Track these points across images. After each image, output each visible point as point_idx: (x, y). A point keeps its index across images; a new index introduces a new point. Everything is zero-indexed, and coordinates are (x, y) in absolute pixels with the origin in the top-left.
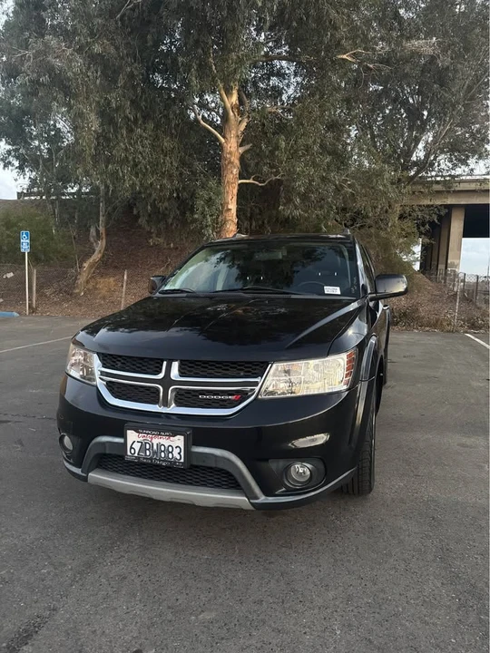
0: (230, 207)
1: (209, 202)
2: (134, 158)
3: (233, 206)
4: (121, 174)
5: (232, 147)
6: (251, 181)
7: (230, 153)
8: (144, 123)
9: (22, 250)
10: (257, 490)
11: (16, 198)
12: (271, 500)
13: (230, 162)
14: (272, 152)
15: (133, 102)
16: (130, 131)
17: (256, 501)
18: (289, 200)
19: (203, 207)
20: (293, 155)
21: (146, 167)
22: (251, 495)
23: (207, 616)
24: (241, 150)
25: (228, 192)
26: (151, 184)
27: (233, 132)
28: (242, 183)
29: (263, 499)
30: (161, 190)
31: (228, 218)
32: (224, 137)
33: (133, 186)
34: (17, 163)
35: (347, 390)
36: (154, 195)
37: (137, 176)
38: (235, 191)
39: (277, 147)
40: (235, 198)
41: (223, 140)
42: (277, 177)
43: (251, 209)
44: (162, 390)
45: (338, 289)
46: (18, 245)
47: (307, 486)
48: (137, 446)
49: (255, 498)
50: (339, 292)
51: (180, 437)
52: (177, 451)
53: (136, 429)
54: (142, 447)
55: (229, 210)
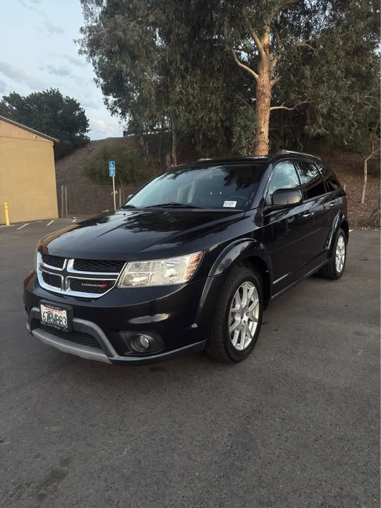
0: (262, 130)
1: (245, 128)
2: (187, 99)
3: (265, 129)
4: (178, 113)
5: (265, 80)
6: (282, 107)
7: (263, 86)
8: (193, 70)
9: (111, 175)
10: (113, 351)
11: (122, 136)
12: (122, 358)
13: (263, 94)
14: (299, 81)
15: (183, 55)
16: (183, 77)
17: (112, 358)
18: (314, 120)
19: (240, 132)
20: (318, 82)
21: (196, 105)
22: (109, 355)
23: (55, 428)
24: (272, 83)
25: (261, 119)
26: (202, 118)
27: (266, 68)
28: (273, 110)
29: (117, 357)
30: (209, 122)
31: (260, 140)
32: (257, 73)
33: (188, 121)
34: (120, 111)
35: (186, 283)
36: (204, 127)
37: (190, 113)
38: (267, 117)
39: (303, 76)
40: (267, 123)
41: (257, 76)
42: (305, 102)
43: (285, 129)
44: (63, 278)
45: (235, 202)
46: (108, 171)
47: (148, 351)
48: (46, 315)
49: (112, 356)
50: (234, 206)
51: (64, 311)
52: (64, 320)
53: (44, 304)
54: (48, 316)
55: (262, 133)
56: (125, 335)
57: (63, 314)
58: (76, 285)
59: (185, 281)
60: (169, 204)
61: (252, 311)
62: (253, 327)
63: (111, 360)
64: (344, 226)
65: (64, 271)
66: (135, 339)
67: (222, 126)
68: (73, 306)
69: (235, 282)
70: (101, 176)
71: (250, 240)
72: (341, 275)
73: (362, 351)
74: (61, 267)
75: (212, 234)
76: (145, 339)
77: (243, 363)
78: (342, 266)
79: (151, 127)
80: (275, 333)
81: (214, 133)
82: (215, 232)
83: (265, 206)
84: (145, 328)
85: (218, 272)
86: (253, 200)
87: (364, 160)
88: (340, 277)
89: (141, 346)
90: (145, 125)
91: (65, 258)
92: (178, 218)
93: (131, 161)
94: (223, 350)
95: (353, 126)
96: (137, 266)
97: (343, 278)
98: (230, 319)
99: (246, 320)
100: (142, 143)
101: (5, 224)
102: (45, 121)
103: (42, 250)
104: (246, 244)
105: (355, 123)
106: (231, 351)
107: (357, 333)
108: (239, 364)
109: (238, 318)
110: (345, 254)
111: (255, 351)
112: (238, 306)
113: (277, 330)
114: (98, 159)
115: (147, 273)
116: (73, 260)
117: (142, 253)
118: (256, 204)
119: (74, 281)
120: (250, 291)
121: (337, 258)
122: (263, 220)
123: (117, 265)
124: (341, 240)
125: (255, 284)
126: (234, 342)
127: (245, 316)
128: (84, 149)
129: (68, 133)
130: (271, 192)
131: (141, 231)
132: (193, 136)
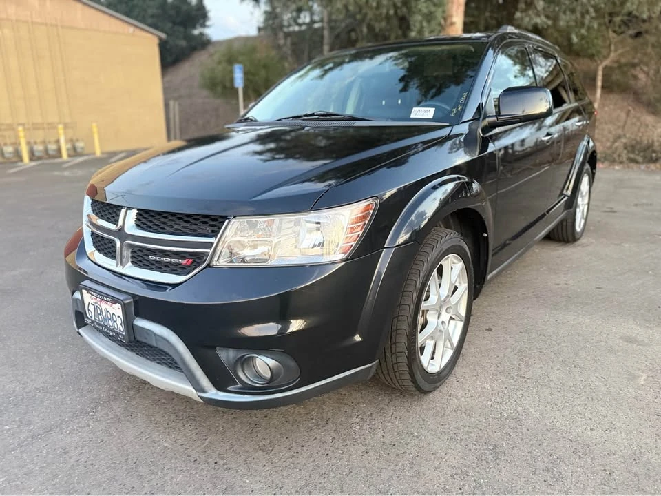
1: (429, 17)
9: (236, 86)
17: (204, 395)
19: (421, 22)
22: (200, 389)
29: (213, 393)
30: (378, 7)
35: (343, 261)
40: (462, 9)
44: (118, 244)
45: (433, 110)
46: (232, 80)
47: (271, 385)
48: (92, 308)
49: (203, 391)
50: (430, 116)
51: (118, 306)
52: (119, 321)
53: (89, 289)
54: (95, 310)
55: (452, 24)
56: (227, 355)
57: (117, 310)
58: (141, 257)
59: (342, 256)
60: (313, 115)
61: (457, 304)
62: (456, 329)
63: (201, 397)
64: (592, 159)
65: (120, 230)
66: (245, 362)
67: (396, 13)
68: (133, 296)
69: (432, 257)
70: (224, 87)
71: (459, 179)
72: (581, 236)
73: (645, 376)
74: (116, 222)
75: (384, 169)
76: (264, 364)
77: (436, 393)
78: (583, 221)
79: (295, 21)
80: (488, 335)
81: (383, 24)
82: (389, 166)
83: (484, 118)
84: (262, 345)
85: (403, 238)
86: (465, 105)
87: (598, 65)
88: (578, 239)
89: (259, 376)
90: (287, 17)
91: (122, 207)
92: (328, 138)
93: (265, 66)
94: (407, 377)
95: (587, 12)
96: (252, 226)
97: (583, 240)
98: (421, 320)
99: (446, 320)
100: (282, 42)
101: (94, 154)
102: (150, 12)
103: (93, 192)
104: (450, 186)
105: (591, 10)
106: (418, 376)
107: (629, 340)
108: (431, 396)
109: (431, 318)
110: (589, 204)
111: (458, 370)
112: (433, 299)
113: (491, 330)
114: (220, 63)
115: (269, 239)
116: (135, 212)
117: (256, 201)
118: (470, 113)
119: (136, 249)
120: (455, 269)
121: (578, 210)
122: (479, 142)
123: (212, 223)
124: (585, 180)
125: (463, 257)
126: (425, 359)
127: (444, 312)
128: (203, 52)
129: (181, 29)
130: (496, 93)
131: (274, 159)
132: (353, 30)
